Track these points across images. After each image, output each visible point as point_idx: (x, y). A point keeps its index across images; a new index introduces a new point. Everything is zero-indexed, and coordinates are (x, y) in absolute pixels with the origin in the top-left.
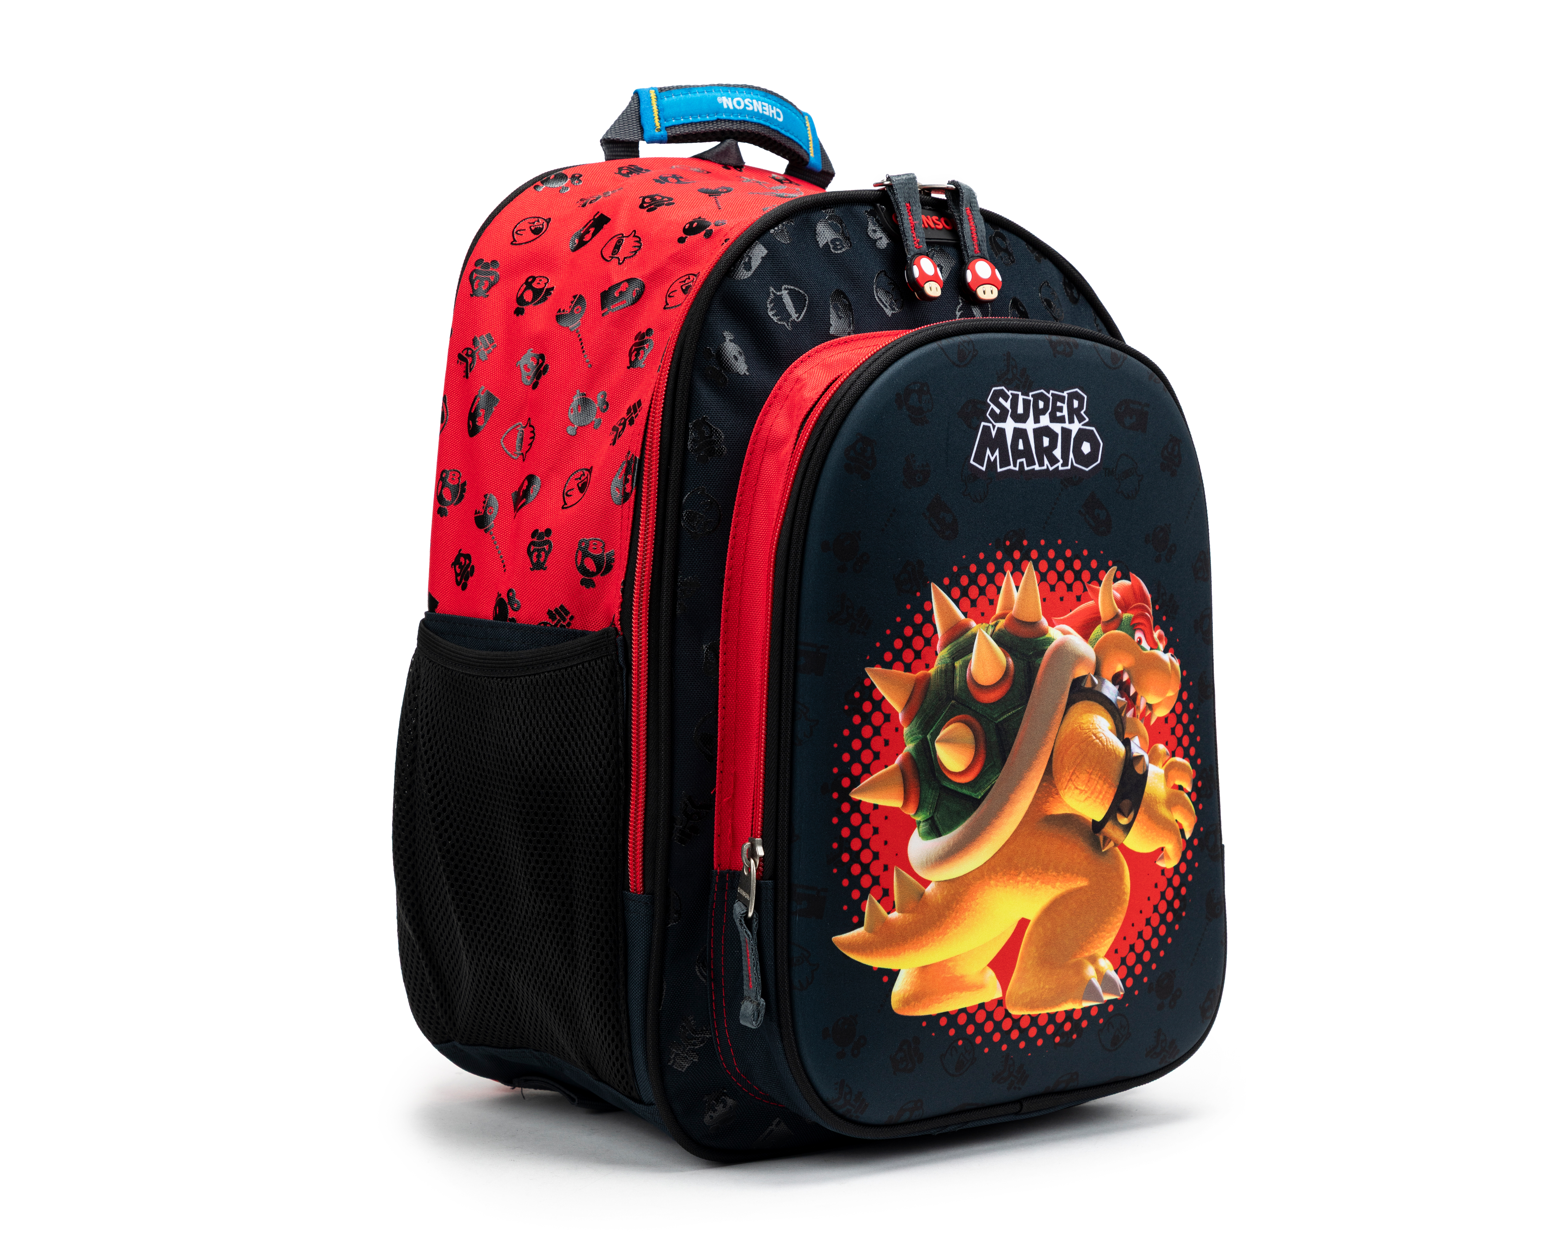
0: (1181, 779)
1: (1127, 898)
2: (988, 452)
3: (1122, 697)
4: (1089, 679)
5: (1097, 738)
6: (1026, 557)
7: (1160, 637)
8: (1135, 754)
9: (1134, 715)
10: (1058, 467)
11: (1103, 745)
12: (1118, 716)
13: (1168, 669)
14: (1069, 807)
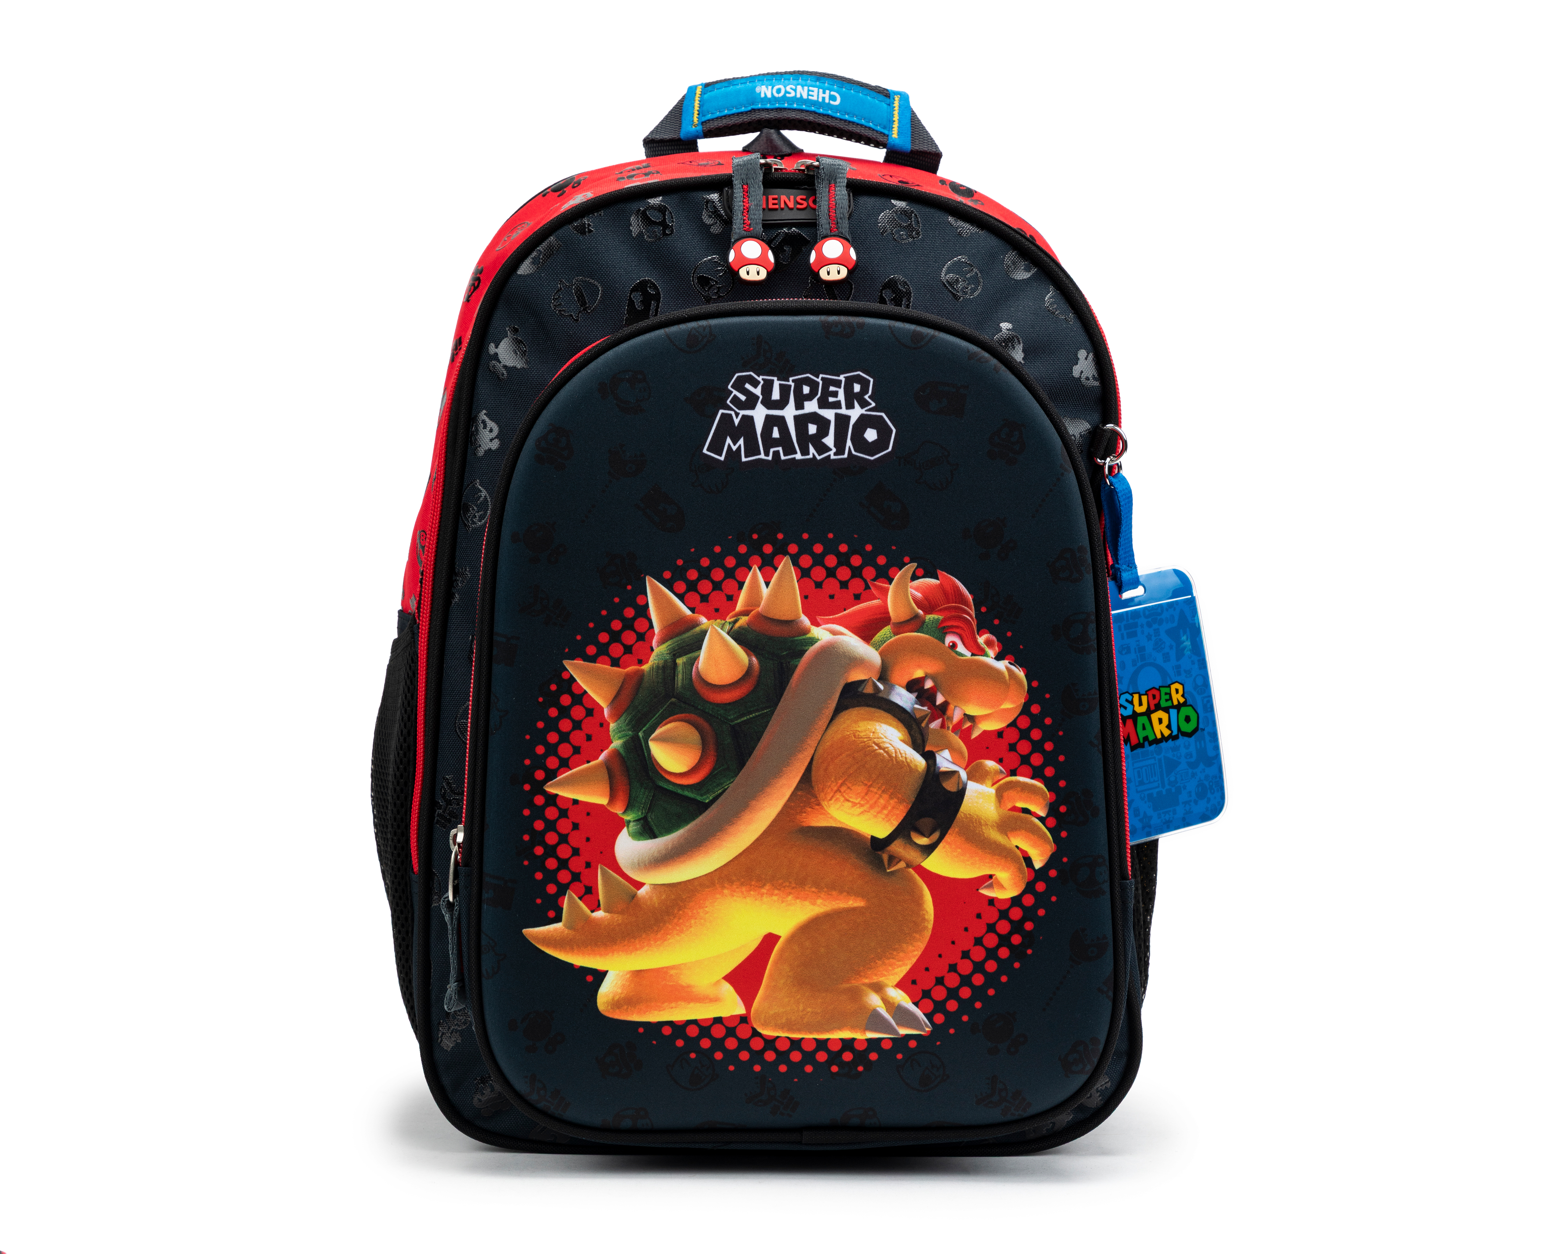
0: (1025, 801)
1: (930, 926)
2: (729, 441)
3: (922, 706)
4: (870, 683)
5: (880, 748)
6: (781, 551)
7: (989, 643)
8: (943, 769)
9: (943, 726)
10: (830, 456)
11: (890, 756)
12: (914, 726)
13: (1004, 677)
14: (835, 820)
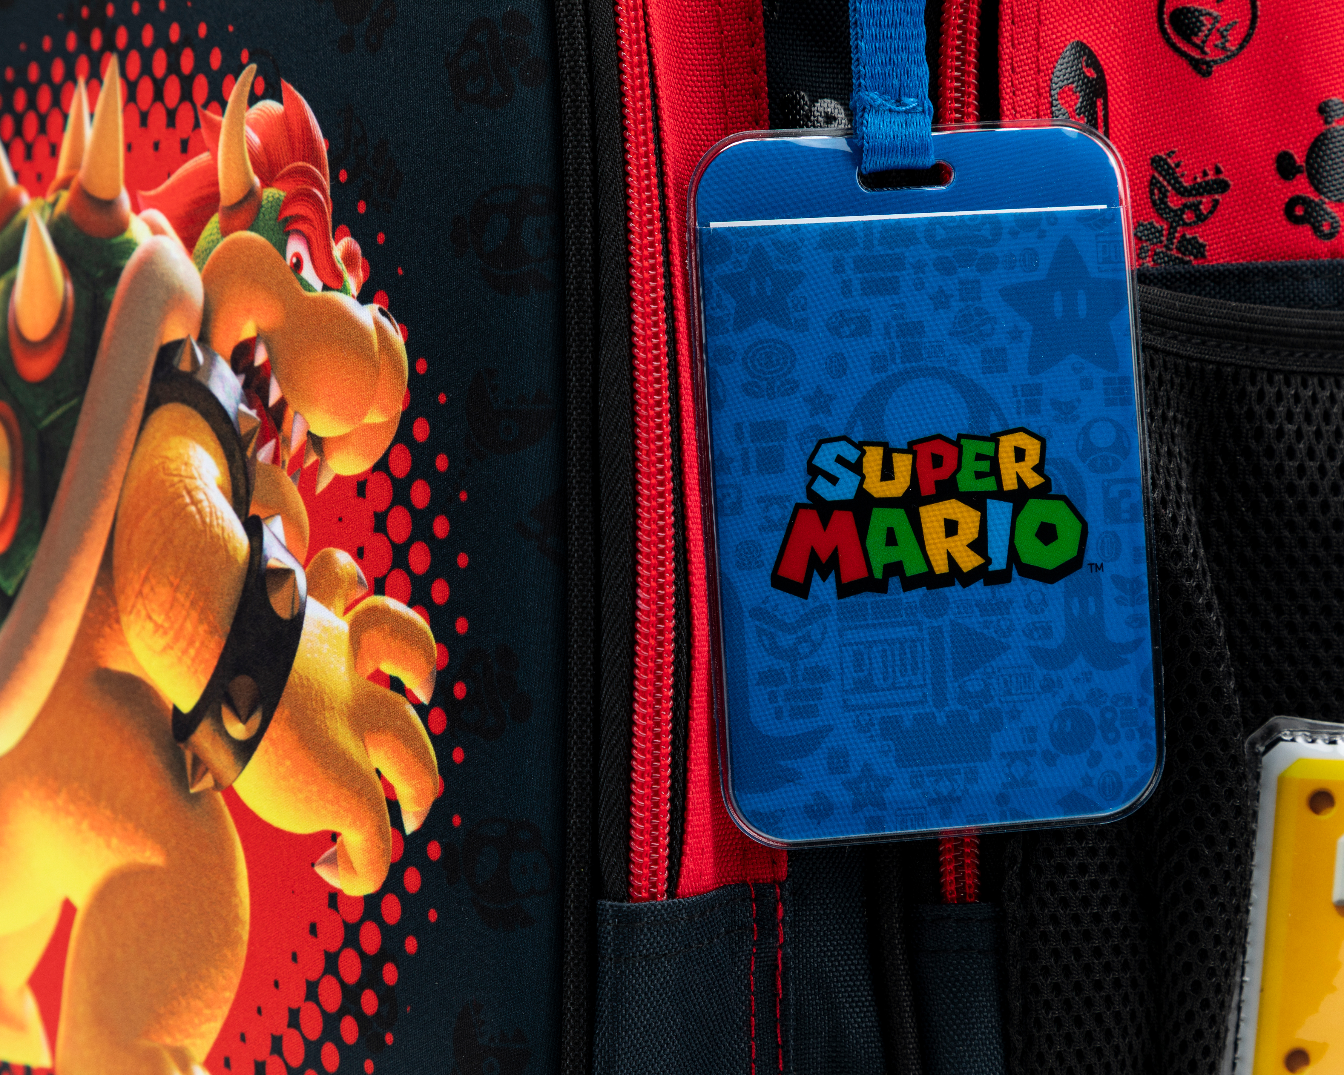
0: (397, 662)
1: (245, 936)
3: (250, 407)
4: (187, 350)
5: (195, 502)
6: (109, 45)
7: (349, 258)
8: (272, 563)
9: (276, 459)
11: (204, 522)
12: (238, 456)
13: (371, 349)
14: (135, 660)
